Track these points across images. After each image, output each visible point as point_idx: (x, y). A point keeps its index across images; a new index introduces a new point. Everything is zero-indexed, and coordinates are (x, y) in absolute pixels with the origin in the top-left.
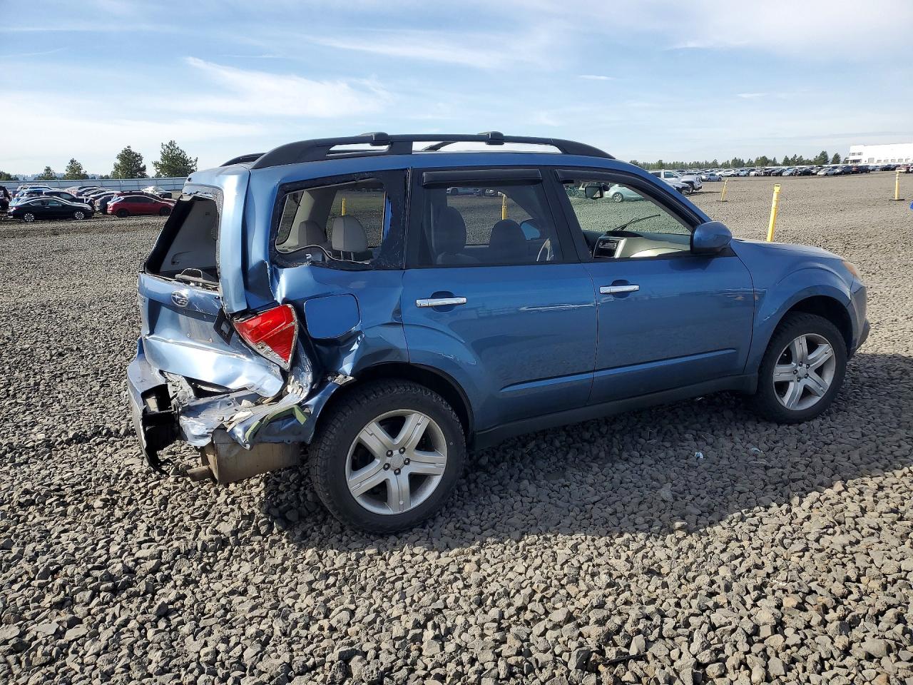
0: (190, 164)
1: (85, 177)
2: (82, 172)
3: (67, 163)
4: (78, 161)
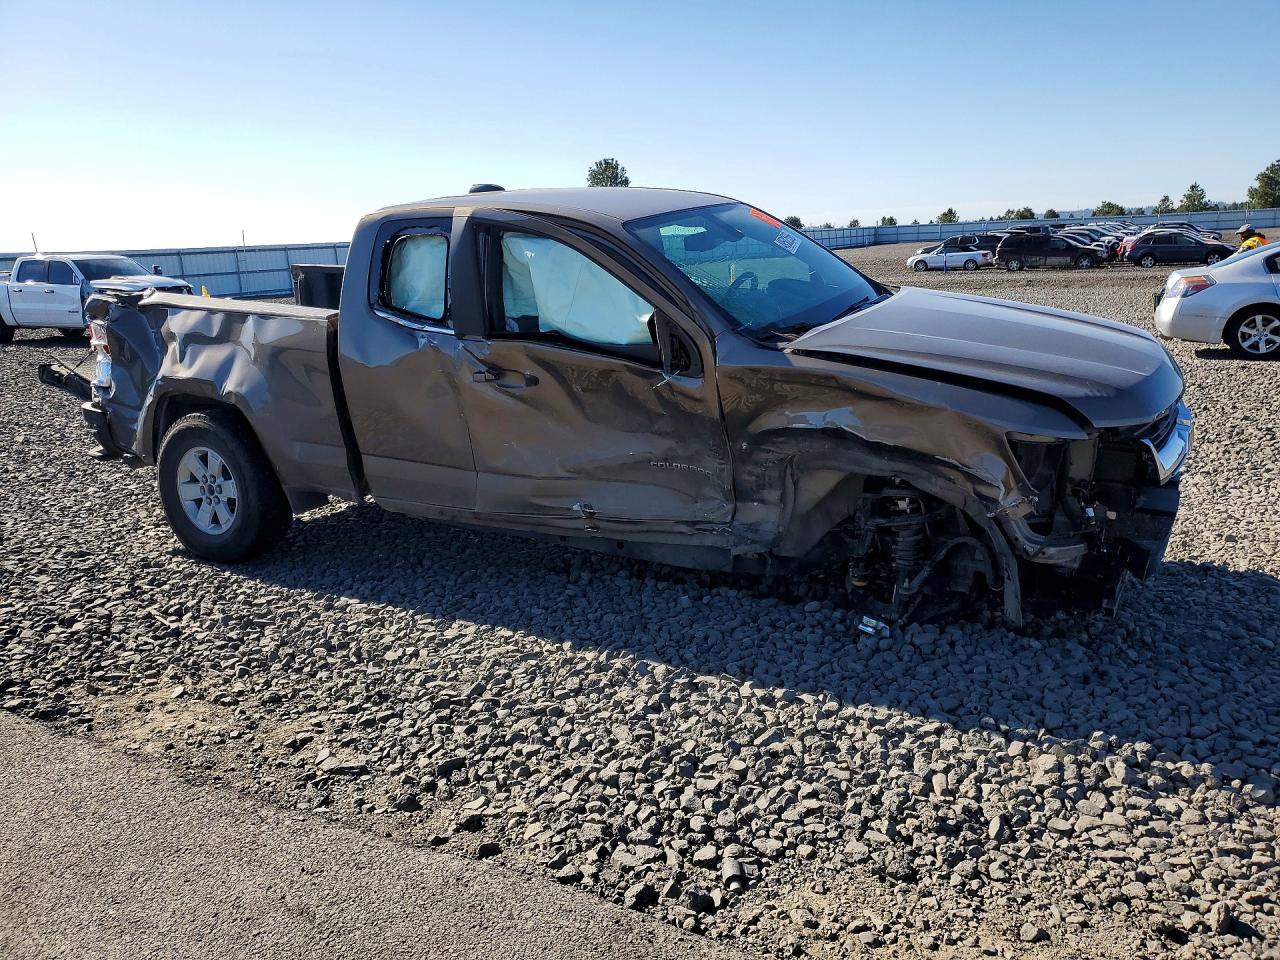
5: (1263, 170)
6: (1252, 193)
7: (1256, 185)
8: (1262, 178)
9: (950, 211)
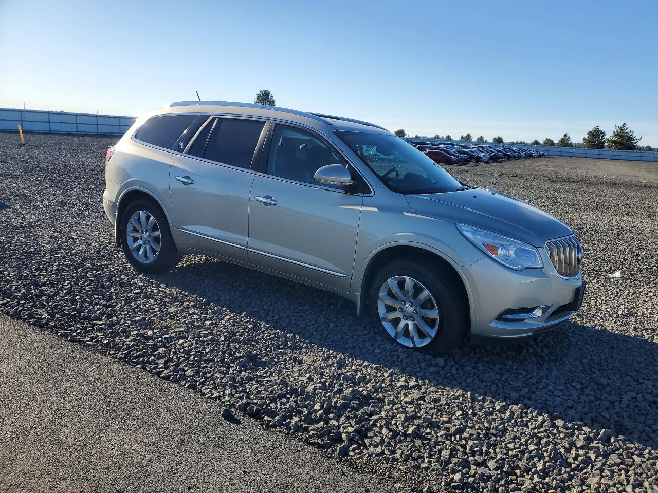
0: (634, 142)
1: (571, 145)
2: (570, 142)
3: (562, 136)
4: (569, 135)
5: (591, 130)
6: (585, 140)
7: (587, 136)
8: (590, 133)
9: (469, 135)
